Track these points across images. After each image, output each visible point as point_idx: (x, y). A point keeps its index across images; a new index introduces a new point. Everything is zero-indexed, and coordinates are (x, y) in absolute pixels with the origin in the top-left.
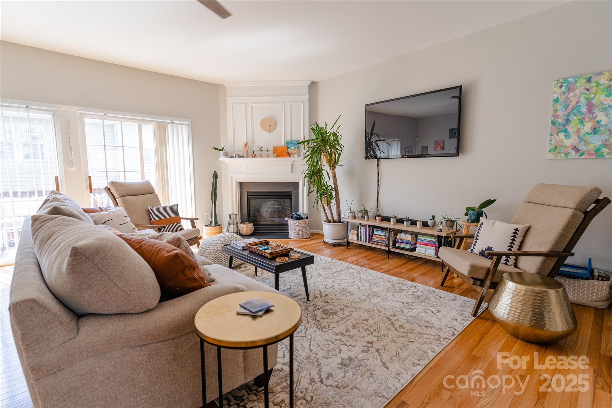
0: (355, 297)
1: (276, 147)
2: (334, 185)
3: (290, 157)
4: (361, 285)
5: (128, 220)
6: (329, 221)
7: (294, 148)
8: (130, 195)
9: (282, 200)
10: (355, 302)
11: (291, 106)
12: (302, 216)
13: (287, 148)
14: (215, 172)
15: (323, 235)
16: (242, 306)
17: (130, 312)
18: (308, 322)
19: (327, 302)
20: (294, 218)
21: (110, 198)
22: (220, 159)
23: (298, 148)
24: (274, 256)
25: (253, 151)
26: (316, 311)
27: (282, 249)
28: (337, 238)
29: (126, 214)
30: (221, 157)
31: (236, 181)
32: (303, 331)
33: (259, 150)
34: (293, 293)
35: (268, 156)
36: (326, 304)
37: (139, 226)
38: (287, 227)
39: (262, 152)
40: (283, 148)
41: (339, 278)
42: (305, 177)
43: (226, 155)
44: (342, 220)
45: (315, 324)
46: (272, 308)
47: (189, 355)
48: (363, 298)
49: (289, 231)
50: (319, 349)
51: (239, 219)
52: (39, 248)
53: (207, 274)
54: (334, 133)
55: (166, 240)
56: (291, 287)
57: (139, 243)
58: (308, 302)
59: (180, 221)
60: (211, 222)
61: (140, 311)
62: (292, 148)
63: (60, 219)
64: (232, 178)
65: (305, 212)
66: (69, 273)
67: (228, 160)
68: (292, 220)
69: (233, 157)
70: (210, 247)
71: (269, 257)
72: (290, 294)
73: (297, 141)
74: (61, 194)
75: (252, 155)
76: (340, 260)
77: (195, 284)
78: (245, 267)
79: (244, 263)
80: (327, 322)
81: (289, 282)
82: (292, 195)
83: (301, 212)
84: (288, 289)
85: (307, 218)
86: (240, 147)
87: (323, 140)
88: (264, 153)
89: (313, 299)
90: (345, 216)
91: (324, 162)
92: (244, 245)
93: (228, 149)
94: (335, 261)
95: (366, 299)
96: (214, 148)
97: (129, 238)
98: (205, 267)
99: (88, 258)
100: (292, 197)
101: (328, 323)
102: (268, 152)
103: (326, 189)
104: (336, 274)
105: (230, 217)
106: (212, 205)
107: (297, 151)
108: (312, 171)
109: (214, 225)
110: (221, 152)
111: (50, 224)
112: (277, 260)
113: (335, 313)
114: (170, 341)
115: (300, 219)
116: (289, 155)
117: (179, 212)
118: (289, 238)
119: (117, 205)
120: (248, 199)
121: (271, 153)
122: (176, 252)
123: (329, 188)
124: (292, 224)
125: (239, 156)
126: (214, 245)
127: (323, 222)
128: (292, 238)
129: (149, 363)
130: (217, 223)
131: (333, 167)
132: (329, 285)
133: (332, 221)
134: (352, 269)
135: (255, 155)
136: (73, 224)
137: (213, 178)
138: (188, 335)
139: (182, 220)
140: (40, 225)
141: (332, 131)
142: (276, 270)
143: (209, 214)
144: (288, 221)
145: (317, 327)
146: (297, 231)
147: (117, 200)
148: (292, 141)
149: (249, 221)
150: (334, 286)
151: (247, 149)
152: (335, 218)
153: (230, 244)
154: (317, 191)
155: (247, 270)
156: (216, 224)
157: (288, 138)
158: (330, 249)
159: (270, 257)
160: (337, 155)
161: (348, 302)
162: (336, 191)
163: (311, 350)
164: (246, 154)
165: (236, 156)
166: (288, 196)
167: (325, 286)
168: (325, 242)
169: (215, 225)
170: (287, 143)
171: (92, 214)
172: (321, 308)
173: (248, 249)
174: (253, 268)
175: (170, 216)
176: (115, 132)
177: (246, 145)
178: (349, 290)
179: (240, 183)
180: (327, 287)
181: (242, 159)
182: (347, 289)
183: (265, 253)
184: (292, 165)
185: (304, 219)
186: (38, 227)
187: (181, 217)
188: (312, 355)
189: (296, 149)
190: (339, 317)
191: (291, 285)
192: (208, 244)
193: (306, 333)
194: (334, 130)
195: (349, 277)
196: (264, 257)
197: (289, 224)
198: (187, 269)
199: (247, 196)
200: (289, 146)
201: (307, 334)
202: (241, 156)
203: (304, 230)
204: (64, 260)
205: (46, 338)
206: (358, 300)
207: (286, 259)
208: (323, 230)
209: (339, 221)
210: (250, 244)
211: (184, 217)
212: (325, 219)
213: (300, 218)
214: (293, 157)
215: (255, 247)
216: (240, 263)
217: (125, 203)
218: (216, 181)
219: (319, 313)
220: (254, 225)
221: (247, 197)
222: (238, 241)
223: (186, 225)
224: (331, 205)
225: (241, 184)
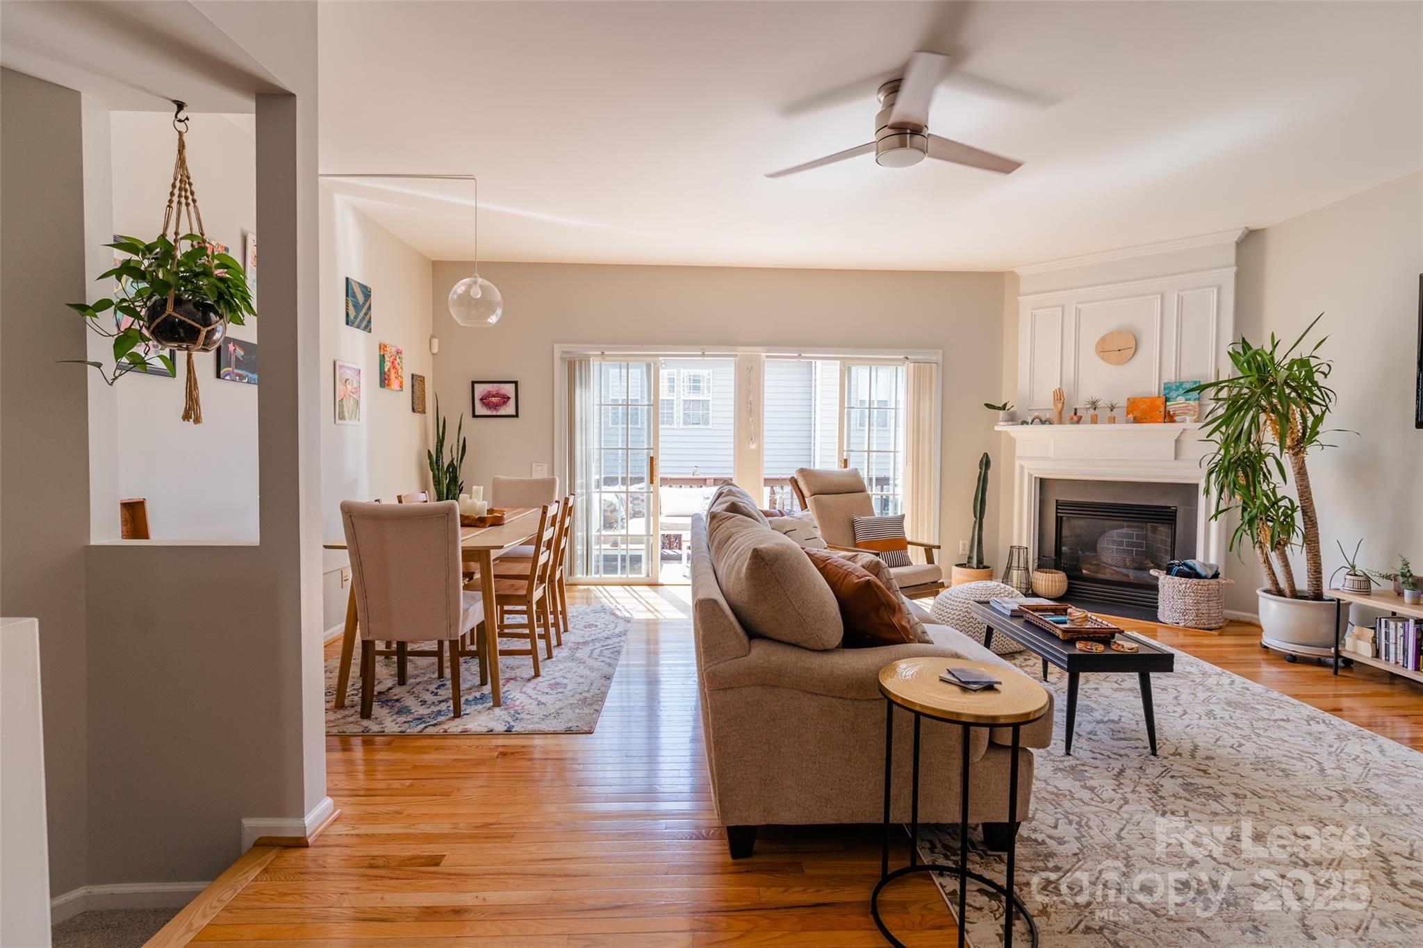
0: (1295, 783)
1: (1134, 399)
2: (1301, 496)
3: (1173, 421)
4: (1333, 766)
5: (818, 533)
6: (1280, 593)
7: (1186, 400)
8: (825, 492)
9: (1149, 525)
10: (1291, 793)
11: (1181, 301)
12: (1199, 569)
13: (1166, 401)
14: (986, 455)
15: (1259, 627)
16: (950, 672)
17: (804, 645)
18: (1133, 791)
19: (1205, 772)
20: (1174, 571)
21: (795, 494)
22: (997, 428)
23: (1199, 399)
24: (1072, 637)
25: (1076, 409)
26: (1164, 779)
27: (1096, 626)
28: (1302, 641)
29: (816, 523)
30: (1001, 423)
31: (1030, 475)
32: (1115, 802)
33: (1089, 406)
34: (1120, 732)
35: (1113, 420)
36: (1201, 773)
37: (832, 546)
38: (1154, 592)
39: (1096, 412)
40: (1153, 399)
41: (1268, 733)
42: (1210, 473)
43: (1012, 419)
44: (1327, 593)
45: (1150, 799)
46: (996, 686)
47: (872, 734)
48: (1323, 792)
49: (1160, 604)
50: (1140, 842)
51: (1033, 561)
52: (717, 552)
53: (919, 631)
54: (1301, 360)
55: (860, 564)
56: (1120, 720)
57: (824, 561)
58: (1152, 757)
59: (906, 548)
60: (970, 558)
61: (816, 648)
62: (1181, 399)
63: (739, 519)
64: (1022, 468)
65: (1213, 560)
66: (747, 579)
67: (1015, 431)
68: (1168, 576)
69: (1027, 423)
70: (953, 603)
71: (1061, 637)
72: (1113, 731)
73: (1195, 382)
74: (734, 486)
75: (1072, 419)
76: (1295, 696)
77: (895, 636)
78: (1025, 660)
79: (1023, 651)
80: (1185, 806)
81: (1120, 709)
82: (1175, 516)
83: (1198, 562)
84: (1113, 721)
85: (1216, 576)
86: (1044, 401)
87: (1262, 381)
88: (1104, 414)
89: (1166, 755)
90: (1336, 585)
91: (1269, 436)
92: (1016, 607)
93: (1015, 405)
94: (1275, 694)
95: (1330, 798)
96: (986, 405)
97: (812, 553)
98: (926, 626)
99: (767, 564)
100: (1175, 520)
101: (1186, 809)
102: (1112, 410)
103: (1272, 506)
104: (1264, 723)
105: (1011, 554)
106: (975, 522)
107: (1193, 406)
108: (1228, 457)
109: (975, 566)
110: (1001, 413)
111: (728, 523)
112: (1078, 645)
113: (1217, 797)
114: (849, 702)
115: (1190, 577)
116: (1169, 418)
117: (905, 530)
118: (1158, 621)
119: (806, 507)
120: (1057, 517)
121: (1120, 413)
122: (868, 578)
123: (1280, 504)
124: (1168, 585)
125: (1041, 420)
126: (963, 601)
127: (1259, 592)
128: (1167, 621)
129: (820, 722)
130: (982, 563)
131: (1297, 450)
132: (1228, 741)
133: (1287, 591)
134: (1322, 725)
135: (1081, 417)
136: (751, 527)
137: (981, 468)
138: (874, 702)
139: (909, 546)
140: (718, 524)
141: (1295, 355)
142: (1069, 664)
143: (968, 543)
144: (1157, 578)
145: (1152, 807)
146: (1180, 604)
147: (806, 499)
148: (1181, 384)
149: (1057, 567)
150: (1241, 745)
151: (1060, 405)
152: (1302, 584)
153: (988, 602)
154: (1244, 509)
155: (1027, 666)
156: (980, 565)
157: (1170, 376)
158: (1279, 665)
159: (1064, 636)
160: (1310, 419)
161: (1267, 787)
162: (1304, 513)
163: (1119, 837)
164: (1057, 415)
165: (1033, 421)
166: (1166, 516)
167: (1214, 740)
168: (1266, 647)
169: (977, 565)
170: (1165, 389)
171: (770, 518)
172: (1182, 777)
173: (1022, 617)
174: (1040, 663)
175: (888, 535)
176: (813, 385)
177: (1059, 396)
178: (1284, 766)
179: (1042, 480)
180: (1219, 742)
181: (1047, 427)
182: (1280, 763)
183: (1053, 628)
184: (1177, 441)
185: (1206, 577)
186: (716, 526)
187: (909, 538)
188: (1119, 845)
189: (1191, 402)
190: (1224, 806)
191: (1121, 716)
192: (950, 597)
193: (1121, 807)
194: (1304, 351)
195: (1300, 739)
196: (1051, 636)
197: (1160, 587)
198: (883, 607)
199: (1057, 509)
200: (1173, 394)
201: (1122, 809)
202: (1046, 421)
203: (1204, 607)
204: (743, 565)
205: (722, 645)
206: (1302, 792)
207: (1099, 648)
208: (1258, 614)
209: (1318, 596)
210: (1028, 607)
211: (914, 540)
212: (1268, 584)
213: (1192, 574)
214: (1182, 422)
215: (1036, 614)
216: (1015, 650)
217: (817, 504)
218: (986, 474)
219: (1169, 786)
220: (1069, 577)
221: (1057, 513)
222: (1006, 599)
223: (916, 557)
224: (1288, 550)
225: (1043, 483)
